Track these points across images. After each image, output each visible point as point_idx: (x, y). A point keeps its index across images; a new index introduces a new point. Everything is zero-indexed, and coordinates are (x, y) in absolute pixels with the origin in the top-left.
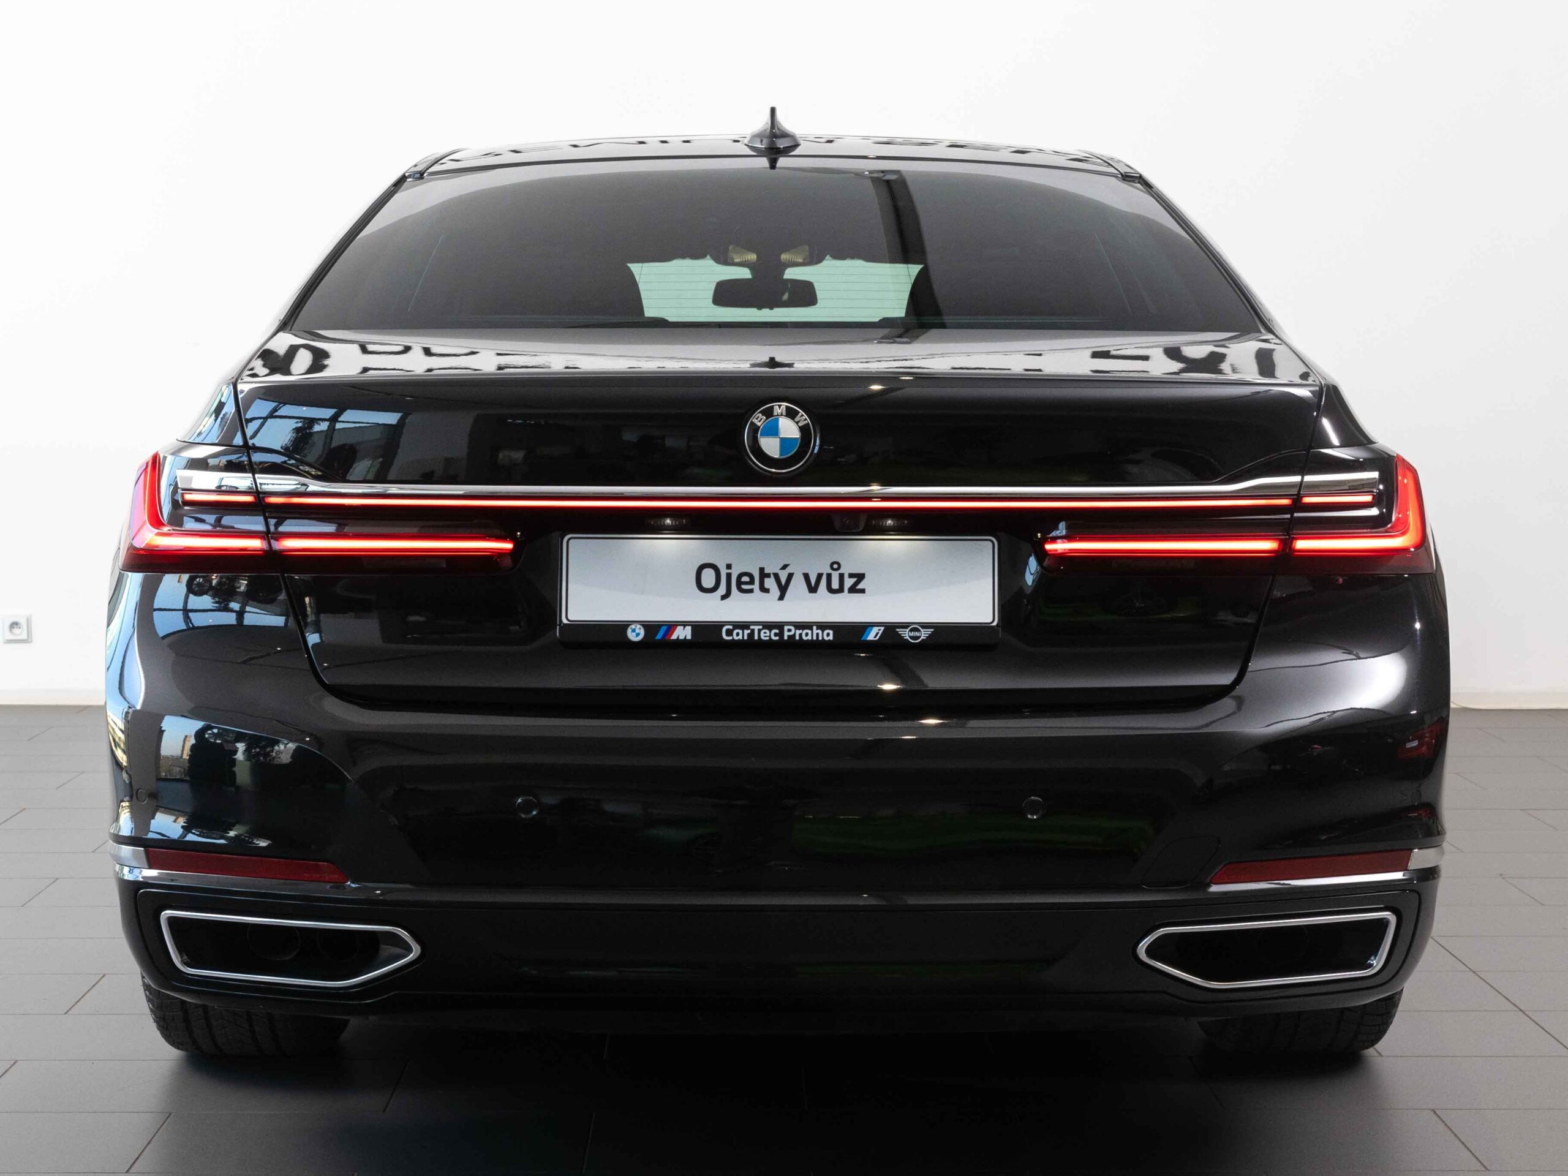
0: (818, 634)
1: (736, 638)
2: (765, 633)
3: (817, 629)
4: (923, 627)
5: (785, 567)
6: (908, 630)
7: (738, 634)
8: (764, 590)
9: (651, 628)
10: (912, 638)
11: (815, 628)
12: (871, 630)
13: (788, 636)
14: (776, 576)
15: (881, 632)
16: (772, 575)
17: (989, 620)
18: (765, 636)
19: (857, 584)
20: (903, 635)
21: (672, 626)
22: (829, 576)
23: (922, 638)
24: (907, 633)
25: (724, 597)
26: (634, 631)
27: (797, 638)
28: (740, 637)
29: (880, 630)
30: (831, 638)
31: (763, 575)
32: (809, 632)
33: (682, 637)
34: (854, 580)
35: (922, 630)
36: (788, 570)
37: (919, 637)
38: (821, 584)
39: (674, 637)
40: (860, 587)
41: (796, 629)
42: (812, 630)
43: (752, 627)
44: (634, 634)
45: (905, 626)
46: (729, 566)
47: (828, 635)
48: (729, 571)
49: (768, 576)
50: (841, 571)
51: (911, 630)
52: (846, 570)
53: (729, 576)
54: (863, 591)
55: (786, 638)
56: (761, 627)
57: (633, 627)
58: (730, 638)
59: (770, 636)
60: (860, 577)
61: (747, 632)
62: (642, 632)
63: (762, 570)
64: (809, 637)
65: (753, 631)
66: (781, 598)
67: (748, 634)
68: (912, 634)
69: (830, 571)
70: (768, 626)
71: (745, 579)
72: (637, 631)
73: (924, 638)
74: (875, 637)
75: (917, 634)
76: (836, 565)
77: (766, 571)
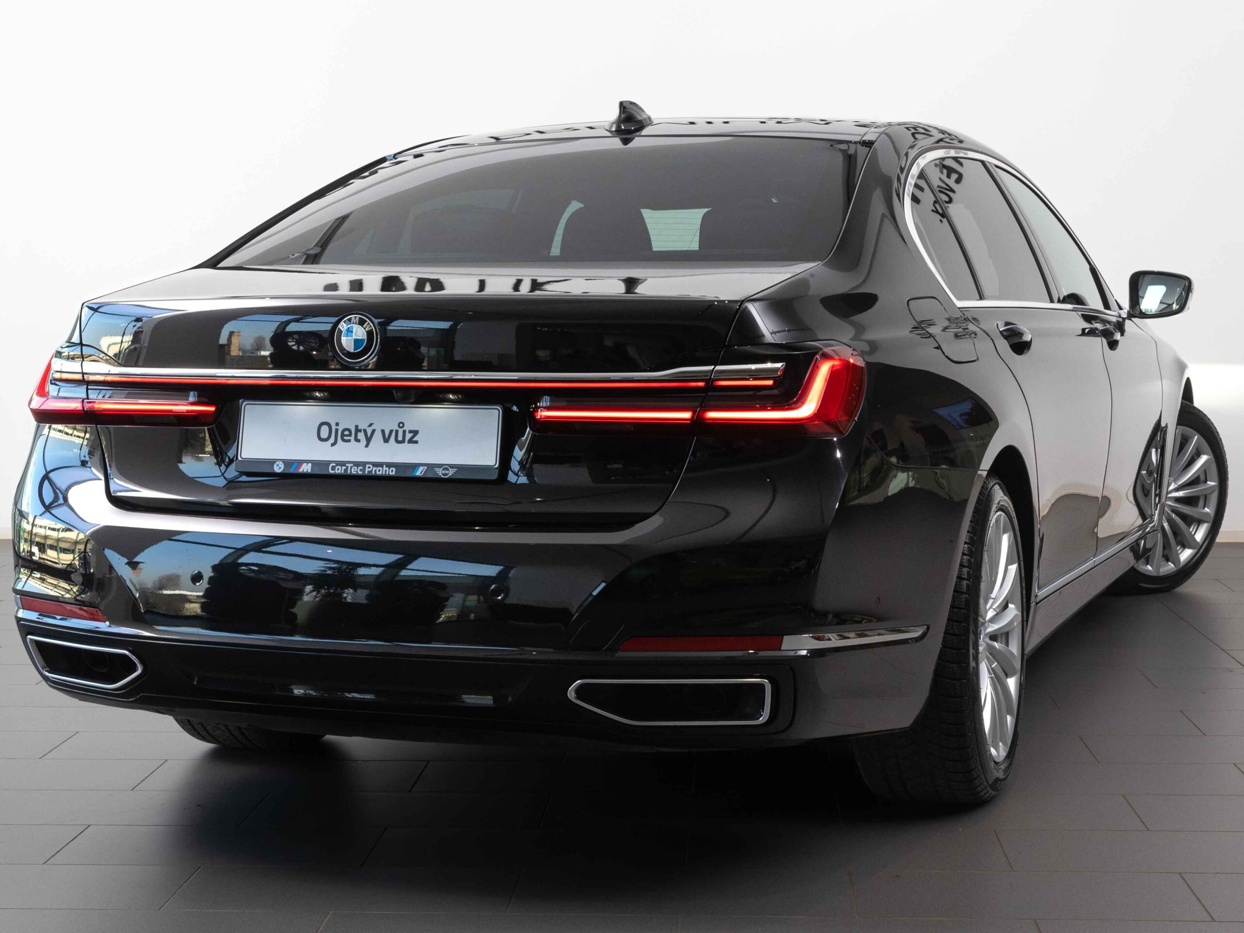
0: (386, 470)
1: (337, 472)
2: (354, 469)
3: (386, 467)
4: (451, 467)
5: (370, 425)
6: (441, 469)
7: (338, 469)
8: (357, 440)
9: (287, 463)
10: (444, 474)
11: (385, 466)
12: (419, 468)
13: (368, 471)
14: (365, 431)
15: (424, 470)
16: (362, 431)
17: (493, 464)
18: (354, 471)
19: (413, 437)
20: (438, 473)
21: (300, 462)
22: (397, 432)
23: (450, 474)
24: (441, 471)
25: (333, 445)
26: (278, 465)
27: (373, 472)
28: (339, 471)
29: (424, 469)
30: (394, 473)
31: (357, 430)
32: (381, 469)
33: (305, 471)
34: (411, 435)
35: (450, 469)
36: (373, 427)
37: (448, 474)
38: (391, 439)
39: (301, 470)
40: (415, 439)
41: (373, 467)
42: (383, 467)
43: (347, 465)
44: (278, 468)
45: (439, 466)
46: (337, 424)
47: (392, 471)
48: (337, 427)
49: (360, 431)
50: (404, 429)
51: (443, 470)
52: (407, 428)
53: (337, 430)
54: (416, 442)
55: (366, 472)
56: (352, 465)
57: (278, 463)
58: (333, 472)
59: (357, 471)
60: (415, 433)
61: (344, 468)
62: (282, 466)
63: (357, 427)
64: (381, 473)
65: (347, 467)
66: (367, 446)
67: (345, 469)
68: (444, 472)
69: (398, 428)
70: (357, 464)
71: (347, 433)
72: (280, 466)
74: (421, 473)
75: (447, 472)
76: (401, 425)
77: (359, 428)
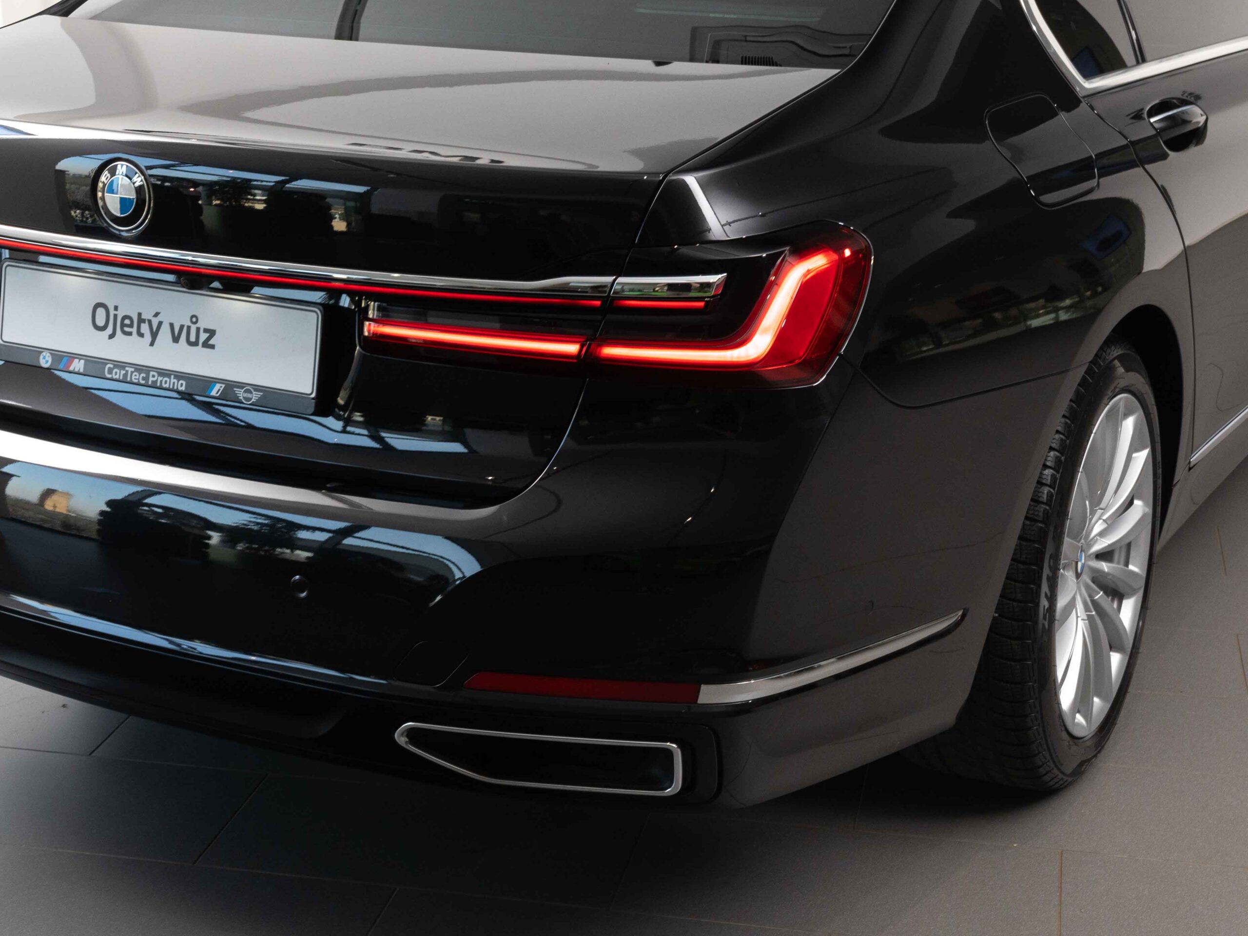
0: (174, 383)
1: (114, 377)
2: (136, 375)
3: (174, 379)
4: (256, 390)
5: (156, 315)
6: (243, 390)
7: (118, 376)
8: (141, 335)
9: (56, 356)
10: (246, 399)
11: (172, 376)
12: (215, 386)
13: (152, 381)
14: (150, 322)
15: (222, 389)
16: (147, 322)
17: (309, 392)
18: (135, 379)
19: (208, 339)
20: (238, 395)
21: (73, 357)
22: (189, 328)
23: (253, 400)
24: (242, 393)
25: (111, 336)
26: (46, 357)
29: (221, 387)
30: (183, 388)
31: (141, 319)
32: (168, 380)
33: (77, 370)
34: (207, 335)
35: (254, 393)
36: (159, 318)
37: (251, 399)
38: (182, 335)
39: (72, 368)
40: (211, 342)
41: (158, 376)
42: (170, 379)
43: (128, 370)
44: (44, 360)
45: (241, 385)
46: (117, 310)
47: (181, 385)
48: (117, 314)
49: (144, 321)
50: (198, 325)
51: (245, 391)
52: (202, 324)
53: (116, 318)
54: (212, 347)
55: (151, 384)
56: (133, 370)
57: (44, 352)
58: (110, 376)
59: (139, 379)
60: (212, 333)
61: (124, 373)
62: (50, 359)
63: (141, 316)
64: (168, 385)
65: (129, 374)
66: (152, 344)
67: (124, 375)
68: (246, 395)
69: (190, 324)
70: (138, 369)
71: (128, 322)
73: (255, 400)
74: (217, 393)
75: (249, 396)
76: (194, 319)
77: (143, 317)
